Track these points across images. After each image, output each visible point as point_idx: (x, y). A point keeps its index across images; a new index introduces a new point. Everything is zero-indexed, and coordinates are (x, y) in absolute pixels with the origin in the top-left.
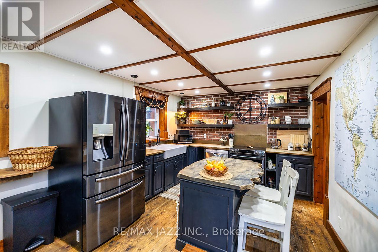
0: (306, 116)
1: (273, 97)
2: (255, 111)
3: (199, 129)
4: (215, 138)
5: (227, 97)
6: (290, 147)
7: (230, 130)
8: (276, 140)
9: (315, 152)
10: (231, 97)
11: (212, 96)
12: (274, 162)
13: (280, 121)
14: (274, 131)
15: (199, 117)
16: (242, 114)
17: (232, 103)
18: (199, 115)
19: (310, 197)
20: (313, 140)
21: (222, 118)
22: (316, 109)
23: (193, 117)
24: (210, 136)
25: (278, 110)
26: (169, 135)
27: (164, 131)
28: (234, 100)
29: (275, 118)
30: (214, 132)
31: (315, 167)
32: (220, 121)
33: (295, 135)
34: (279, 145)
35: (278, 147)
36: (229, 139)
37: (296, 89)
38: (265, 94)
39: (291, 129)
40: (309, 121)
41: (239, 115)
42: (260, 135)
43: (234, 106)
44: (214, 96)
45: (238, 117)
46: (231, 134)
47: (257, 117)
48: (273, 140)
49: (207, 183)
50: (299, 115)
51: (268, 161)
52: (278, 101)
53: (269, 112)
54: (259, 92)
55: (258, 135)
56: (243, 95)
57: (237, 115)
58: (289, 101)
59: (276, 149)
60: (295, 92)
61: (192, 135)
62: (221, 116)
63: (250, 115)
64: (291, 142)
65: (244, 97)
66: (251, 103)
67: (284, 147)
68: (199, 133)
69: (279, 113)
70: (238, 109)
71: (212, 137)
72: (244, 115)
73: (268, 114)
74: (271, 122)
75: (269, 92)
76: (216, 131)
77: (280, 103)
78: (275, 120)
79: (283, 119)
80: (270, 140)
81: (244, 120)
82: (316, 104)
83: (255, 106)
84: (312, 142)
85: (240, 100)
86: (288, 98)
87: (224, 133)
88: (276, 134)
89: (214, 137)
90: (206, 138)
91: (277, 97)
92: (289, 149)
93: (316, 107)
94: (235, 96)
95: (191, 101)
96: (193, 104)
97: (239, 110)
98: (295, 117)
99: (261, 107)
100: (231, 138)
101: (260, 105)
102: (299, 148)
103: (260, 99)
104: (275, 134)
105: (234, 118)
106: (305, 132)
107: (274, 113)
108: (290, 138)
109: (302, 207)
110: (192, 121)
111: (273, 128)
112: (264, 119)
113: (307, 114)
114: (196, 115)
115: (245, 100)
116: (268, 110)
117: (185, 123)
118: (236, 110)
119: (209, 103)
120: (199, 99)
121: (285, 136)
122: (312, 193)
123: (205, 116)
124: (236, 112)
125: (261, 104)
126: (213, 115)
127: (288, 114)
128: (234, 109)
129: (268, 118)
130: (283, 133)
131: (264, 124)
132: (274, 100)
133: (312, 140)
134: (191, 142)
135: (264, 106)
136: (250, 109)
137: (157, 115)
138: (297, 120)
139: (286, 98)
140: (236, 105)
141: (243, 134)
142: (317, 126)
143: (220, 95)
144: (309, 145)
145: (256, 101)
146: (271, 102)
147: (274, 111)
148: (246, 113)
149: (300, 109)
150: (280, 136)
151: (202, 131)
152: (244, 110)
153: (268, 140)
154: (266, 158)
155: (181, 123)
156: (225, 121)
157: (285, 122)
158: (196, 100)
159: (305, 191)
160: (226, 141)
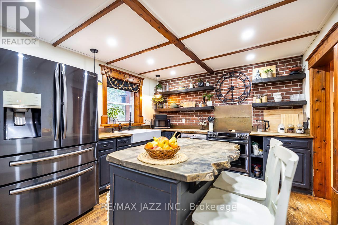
0: (300, 92)
1: (257, 71)
2: (238, 90)
3: (177, 113)
4: (194, 123)
5: (206, 77)
6: (281, 129)
7: (210, 113)
8: (263, 121)
9: (315, 133)
10: (210, 76)
11: (190, 77)
12: (261, 147)
13: (268, 99)
14: (260, 111)
15: (177, 101)
16: (223, 95)
17: (212, 83)
18: (177, 99)
19: (308, 189)
20: (311, 119)
21: (201, 101)
22: (315, 79)
23: (171, 101)
24: (189, 120)
25: (265, 87)
26: (145, 120)
27: (139, 116)
28: (214, 80)
29: (261, 96)
30: (193, 116)
31: (315, 152)
32: (199, 104)
33: (287, 115)
34: (267, 127)
35: (265, 130)
36: (209, 123)
37: (286, 60)
38: (248, 70)
39: (281, 108)
40: (305, 96)
41: (220, 96)
42: (244, 117)
43: (214, 87)
44: (192, 78)
45: (219, 98)
46: (210, 117)
47: (240, 97)
48: (259, 121)
49: (139, 170)
50: (291, 91)
51: (253, 146)
52: (264, 76)
53: (254, 90)
54: (242, 68)
55: (241, 117)
56: (224, 74)
57: (218, 96)
58: (278, 76)
59: (262, 132)
60: (285, 64)
61: (169, 120)
62: (200, 98)
63: (232, 95)
64: (282, 122)
65: (225, 75)
66: (233, 82)
67: (273, 130)
68: (177, 118)
69: (266, 91)
70: (218, 90)
71: (191, 121)
72: (225, 96)
73: (253, 93)
74: (256, 101)
75: (254, 67)
76: (195, 115)
77: (266, 77)
78: (261, 99)
79: (272, 97)
80: (256, 122)
81: (225, 101)
82: (315, 73)
83: (238, 84)
84: (310, 122)
85: (220, 79)
86: (277, 72)
87: (203, 116)
88: (263, 115)
89: (193, 121)
90: (184, 122)
91: (263, 71)
92: (280, 131)
93: (315, 76)
94: (215, 75)
95: (169, 84)
96: (171, 87)
97: (220, 90)
98: (287, 94)
99: (245, 84)
100: (211, 121)
101: (243, 83)
102: (292, 130)
103: (243, 76)
104: (261, 114)
105: (214, 99)
106: (299, 111)
107: (260, 91)
108: (280, 118)
109: (299, 202)
110: (169, 105)
111: (259, 108)
112: (248, 98)
113: (301, 89)
114: (174, 99)
115: (226, 79)
116: (253, 87)
117: (163, 107)
118: (216, 91)
119: (187, 85)
120: (177, 81)
121: (274, 117)
122: (311, 185)
123: (183, 99)
124: (216, 93)
125: (244, 81)
126: (191, 97)
127: (277, 90)
128: (214, 90)
129: (253, 96)
130: (271, 113)
131: (248, 104)
132: (260, 75)
133: (309, 119)
134: (169, 127)
135: (247, 83)
136: (232, 88)
137: (132, 99)
138: (289, 97)
139: (274, 72)
140: (216, 85)
141: (225, 117)
142: (316, 100)
143: (198, 76)
144: (306, 125)
145: (238, 79)
146: (256, 78)
147: (260, 89)
148: (227, 93)
149: (292, 83)
150: (268, 116)
151: (180, 115)
152: (225, 90)
153: (254, 122)
154: (250, 142)
155: (158, 108)
156: (204, 103)
157: (274, 100)
158: (174, 83)
159: (301, 181)
160: (205, 124)
